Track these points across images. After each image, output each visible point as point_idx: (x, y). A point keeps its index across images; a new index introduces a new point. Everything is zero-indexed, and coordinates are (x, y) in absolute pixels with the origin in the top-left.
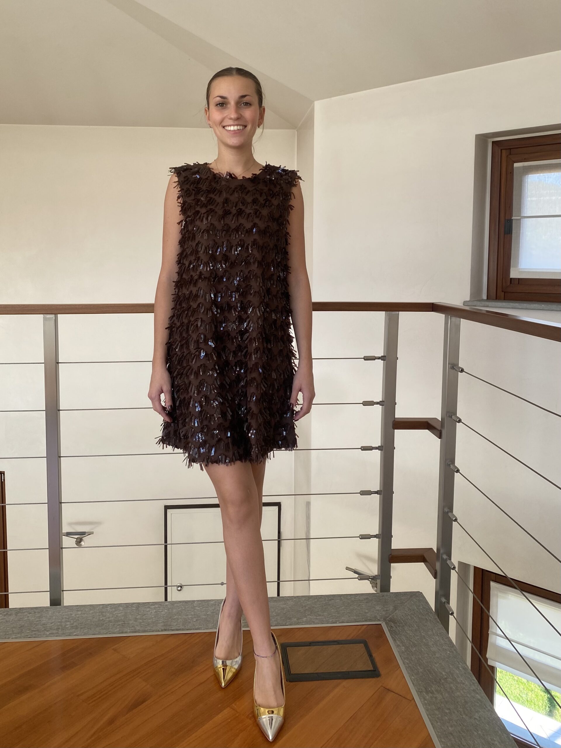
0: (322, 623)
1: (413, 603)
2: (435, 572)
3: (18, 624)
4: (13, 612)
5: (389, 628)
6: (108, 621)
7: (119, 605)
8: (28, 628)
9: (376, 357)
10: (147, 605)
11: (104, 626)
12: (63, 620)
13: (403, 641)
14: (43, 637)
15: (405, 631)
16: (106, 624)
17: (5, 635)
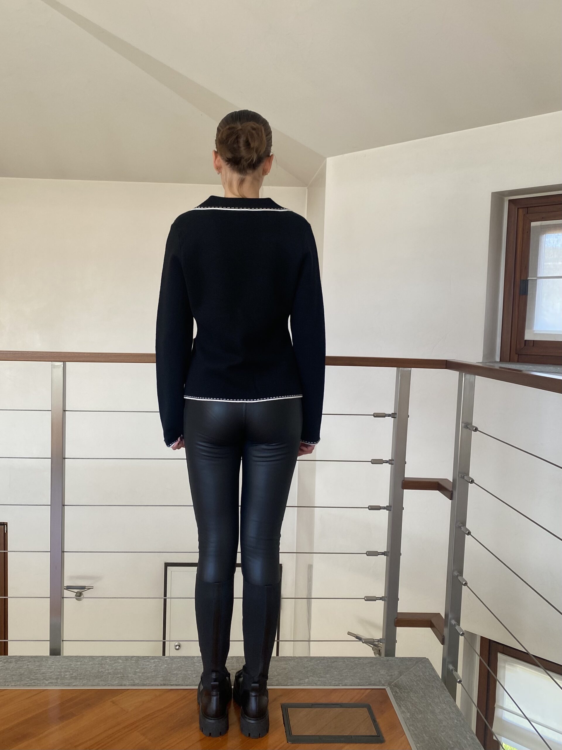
0: (324, 684)
1: (419, 669)
2: (443, 637)
3: (17, 671)
4: (13, 659)
5: (394, 694)
6: (107, 673)
7: (119, 658)
8: (28, 676)
9: (386, 414)
10: (147, 659)
11: (103, 678)
12: (63, 670)
13: (409, 707)
14: (42, 686)
15: (410, 697)
16: (105, 675)
17: (4, 682)
